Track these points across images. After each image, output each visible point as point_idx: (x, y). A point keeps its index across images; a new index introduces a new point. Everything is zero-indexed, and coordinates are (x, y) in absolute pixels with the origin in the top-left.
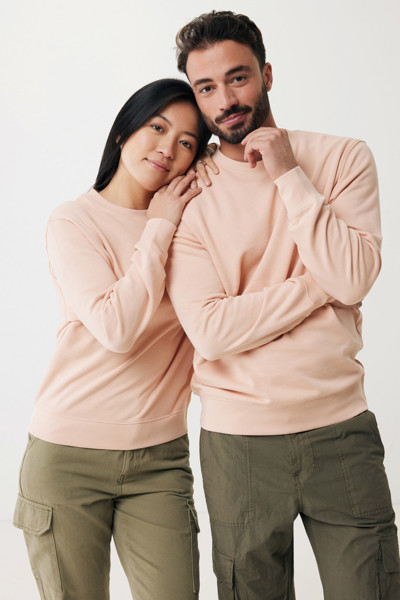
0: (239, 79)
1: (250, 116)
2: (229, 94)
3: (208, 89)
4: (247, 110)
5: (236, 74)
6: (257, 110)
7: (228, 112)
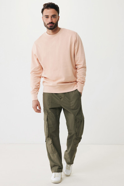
0: (54, 17)
1: (54, 25)
2: (52, 19)
3: (47, 17)
4: (54, 24)
5: (54, 16)
6: (56, 24)
7: (50, 23)
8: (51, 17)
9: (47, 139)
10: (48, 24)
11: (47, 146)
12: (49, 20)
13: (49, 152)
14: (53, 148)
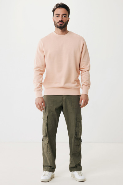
2: (62, 18)
7: (60, 21)
8: (62, 16)
9: (44, 139)
10: (58, 22)
11: (43, 145)
12: (60, 18)
13: (44, 151)
14: (49, 148)
